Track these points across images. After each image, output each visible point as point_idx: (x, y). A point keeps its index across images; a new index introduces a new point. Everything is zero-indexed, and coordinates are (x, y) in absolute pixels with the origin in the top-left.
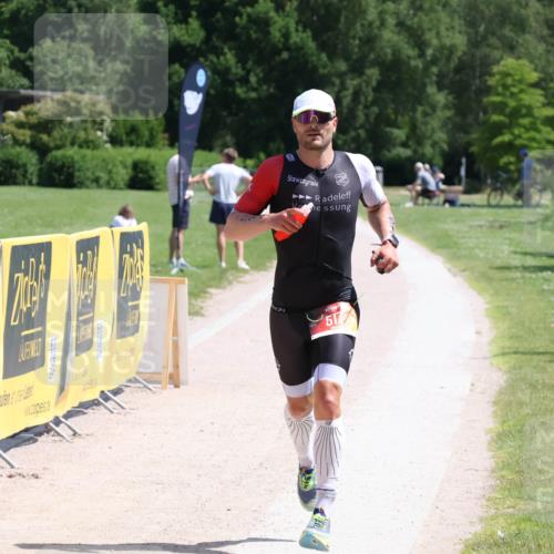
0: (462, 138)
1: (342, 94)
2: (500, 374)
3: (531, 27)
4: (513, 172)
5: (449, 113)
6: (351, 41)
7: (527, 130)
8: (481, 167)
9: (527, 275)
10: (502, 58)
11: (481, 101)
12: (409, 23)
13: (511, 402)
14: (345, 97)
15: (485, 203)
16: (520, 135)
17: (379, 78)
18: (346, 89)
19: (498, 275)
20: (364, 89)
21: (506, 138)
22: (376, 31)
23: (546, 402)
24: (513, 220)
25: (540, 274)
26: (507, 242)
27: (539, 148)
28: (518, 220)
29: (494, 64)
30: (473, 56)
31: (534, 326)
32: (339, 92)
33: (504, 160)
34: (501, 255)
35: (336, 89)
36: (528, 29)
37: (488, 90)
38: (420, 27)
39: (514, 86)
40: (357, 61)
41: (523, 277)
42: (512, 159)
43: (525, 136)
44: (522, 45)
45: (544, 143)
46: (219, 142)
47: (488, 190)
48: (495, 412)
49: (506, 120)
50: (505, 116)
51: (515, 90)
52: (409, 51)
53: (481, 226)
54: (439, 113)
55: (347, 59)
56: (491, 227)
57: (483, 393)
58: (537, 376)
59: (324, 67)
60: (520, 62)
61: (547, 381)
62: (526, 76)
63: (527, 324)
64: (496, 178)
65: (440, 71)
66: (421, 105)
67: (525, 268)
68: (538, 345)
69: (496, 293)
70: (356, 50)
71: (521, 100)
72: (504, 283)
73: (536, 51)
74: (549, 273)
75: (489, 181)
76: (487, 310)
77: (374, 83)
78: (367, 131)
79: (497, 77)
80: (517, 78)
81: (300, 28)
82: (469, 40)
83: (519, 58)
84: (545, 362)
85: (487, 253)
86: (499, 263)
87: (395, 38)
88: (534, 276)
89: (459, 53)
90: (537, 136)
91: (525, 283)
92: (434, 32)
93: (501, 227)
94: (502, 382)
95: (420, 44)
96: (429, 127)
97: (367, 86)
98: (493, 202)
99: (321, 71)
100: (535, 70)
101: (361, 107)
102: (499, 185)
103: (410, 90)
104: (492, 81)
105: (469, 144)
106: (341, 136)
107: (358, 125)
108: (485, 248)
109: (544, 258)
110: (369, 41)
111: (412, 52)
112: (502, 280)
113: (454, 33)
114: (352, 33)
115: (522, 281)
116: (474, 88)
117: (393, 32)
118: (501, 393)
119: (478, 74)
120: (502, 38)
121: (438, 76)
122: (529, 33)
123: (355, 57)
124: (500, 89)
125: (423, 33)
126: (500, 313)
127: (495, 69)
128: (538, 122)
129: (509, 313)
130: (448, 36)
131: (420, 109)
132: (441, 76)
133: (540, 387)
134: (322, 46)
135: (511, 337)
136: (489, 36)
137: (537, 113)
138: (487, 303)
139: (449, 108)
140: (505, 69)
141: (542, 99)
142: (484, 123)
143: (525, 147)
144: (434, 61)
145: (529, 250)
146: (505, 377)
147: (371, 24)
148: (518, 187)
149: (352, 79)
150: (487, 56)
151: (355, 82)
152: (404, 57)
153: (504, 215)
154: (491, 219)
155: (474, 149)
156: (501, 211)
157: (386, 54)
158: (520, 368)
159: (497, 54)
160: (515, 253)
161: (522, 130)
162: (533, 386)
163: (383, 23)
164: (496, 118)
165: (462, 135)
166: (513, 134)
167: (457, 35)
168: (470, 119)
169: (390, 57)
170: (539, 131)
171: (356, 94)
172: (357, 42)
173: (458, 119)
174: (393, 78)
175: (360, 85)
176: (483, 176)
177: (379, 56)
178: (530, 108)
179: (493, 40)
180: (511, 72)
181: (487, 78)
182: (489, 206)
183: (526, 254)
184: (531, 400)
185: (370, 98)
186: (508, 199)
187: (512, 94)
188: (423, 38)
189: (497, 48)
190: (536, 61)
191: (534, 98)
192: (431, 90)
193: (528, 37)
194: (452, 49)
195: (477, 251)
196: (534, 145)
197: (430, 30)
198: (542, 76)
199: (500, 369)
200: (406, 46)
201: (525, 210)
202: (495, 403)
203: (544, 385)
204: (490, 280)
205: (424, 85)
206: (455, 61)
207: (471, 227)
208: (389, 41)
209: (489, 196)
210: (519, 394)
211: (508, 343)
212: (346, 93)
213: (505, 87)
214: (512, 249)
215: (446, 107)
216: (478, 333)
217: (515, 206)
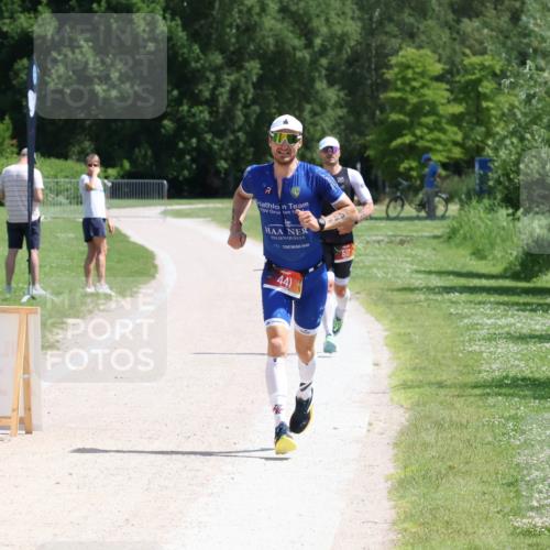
0: (357, 140)
1: (217, 92)
2: (402, 411)
3: (434, 10)
4: (415, 178)
5: (341, 112)
6: (228, 30)
7: (431, 130)
8: (379, 173)
9: (432, 297)
10: (401, 48)
11: (378, 98)
12: (294, 8)
13: (414, 444)
14: (221, 94)
15: (384, 215)
16: (423, 135)
17: (261, 72)
18: (222, 86)
19: (399, 297)
20: (243, 85)
21: (407, 139)
22: (256, 18)
23: (453, 443)
24: (415, 234)
25: (446, 296)
26: (409, 259)
27: (444, 151)
28: (420, 234)
29: (392, 55)
30: (369, 45)
31: (440, 355)
32: (215, 88)
33: (404, 166)
34: (402, 275)
35: (211, 86)
36: (430, 14)
37: (386, 85)
38: (306, 13)
39: (415, 79)
40: (233, 53)
41: (427, 300)
42: (414, 164)
43: (428, 137)
44: (423, 32)
45: (450, 145)
46: (76, 149)
47: (387, 201)
48: (396, 455)
49: (407, 119)
50: (405, 114)
51: (415, 84)
52: (294, 41)
53: (379, 242)
54: (330, 112)
55: (222, 51)
56: (391, 242)
57: (382, 434)
58: (445, 413)
59: (197, 60)
60: (422, 52)
61: (454, 418)
62: (429, 68)
63: (432, 354)
64: (396, 186)
65: (330, 63)
66: (308, 102)
67: (430, 290)
68: (444, 378)
69: (398, 318)
70: (233, 40)
71: (424, 95)
72: (406, 307)
73: (440, 38)
74: (457, 294)
75: (387, 190)
76: (386, 337)
77: (255, 79)
78: (246, 133)
79: (396, 70)
80: (418, 70)
81: (168, 16)
82: (363, 28)
83: (420, 47)
84: (453, 396)
85: (387, 273)
86: (400, 284)
87: (279, 26)
88: (439, 298)
89: (353, 43)
90: (443, 137)
91: (429, 305)
92: (323, 19)
93: (402, 243)
94: (403, 420)
95: (308, 34)
96: (319, 128)
97: (247, 82)
98: (393, 213)
99: (193, 65)
100: (439, 61)
101: (240, 106)
102: (399, 194)
103: (296, 86)
104: (389, 75)
105: (365, 147)
106: (216, 140)
107: (236, 127)
108: (383, 267)
109: (451, 277)
110: (249, 30)
111: (298, 42)
112: (404, 303)
113: (346, 19)
114: (229, 21)
115: (425, 304)
116: (369, 82)
117: (274, 18)
118: (402, 433)
119: (373, 66)
120: (400, 25)
121: (327, 69)
122: (431, 18)
123: (232, 49)
124: (399, 83)
125: (310, 20)
126: (400, 341)
127: (394, 60)
128: (444, 121)
129: (411, 342)
130: (339, 23)
131: (308, 107)
132: (331, 69)
133: (446, 425)
134: (194, 36)
135: (414, 369)
136: (386, 22)
137: (441, 110)
138: (386, 330)
139: (341, 107)
140: (404, 60)
141: (447, 94)
142: (382, 122)
143: (428, 150)
144: (323, 52)
145: (433, 269)
146: (407, 415)
147: (250, 10)
148: (420, 196)
149: (228, 74)
150: (382, 46)
151: (232, 78)
152: (288, 47)
153: (405, 228)
154: (390, 233)
155: (370, 153)
156: (402, 224)
157: (268, 45)
158: (424, 404)
159: (395, 42)
160: (418, 272)
161: (425, 130)
162: (439, 425)
163: (263, 9)
164: (394, 117)
165: (357, 137)
166: (414, 135)
167: (350, 22)
168: (365, 118)
169: (272, 47)
170: (444, 131)
171: (234, 92)
172: (234, 31)
173: (351, 119)
174: (277, 72)
175: (238, 81)
176: (380, 183)
177: (260, 48)
178: (433, 105)
179: (390, 27)
180: (412, 63)
181: (385, 71)
182: (388, 218)
183: (430, 273)
184: (436, 442)
185: (250, 96)
186: (409, 210)
187: (413, 89)
188: (310, 26)
189: (395, 36)
190: (440, 51)
191: (438, 94)
192: (321, 85)
193: (430, 22)
194: (343, 38)
195: (375, 270)
196: (439, 147)
197: (318, 16)
198: (447, 67)
199: (402, 406)
200: (290, 35)
201: (428, 222)
202: (396, 445)
203: (452, 423)
204: (390, 303)
205: (312, 80)
206: (347, 52)
207: (368, 242)
208: (271, 30)
209: (388, 207)
210: (423, 434)
211: (410, 376)
212: (223, 90)
213: (406, 81)
214: (415, 267)
215: (338, 105)
216: (376, 365)
217: (418, 218)
